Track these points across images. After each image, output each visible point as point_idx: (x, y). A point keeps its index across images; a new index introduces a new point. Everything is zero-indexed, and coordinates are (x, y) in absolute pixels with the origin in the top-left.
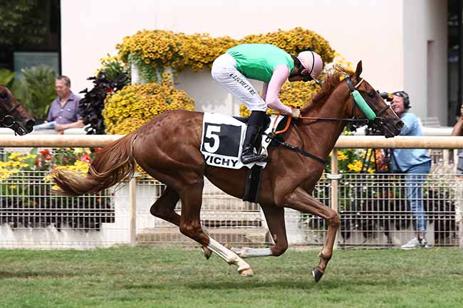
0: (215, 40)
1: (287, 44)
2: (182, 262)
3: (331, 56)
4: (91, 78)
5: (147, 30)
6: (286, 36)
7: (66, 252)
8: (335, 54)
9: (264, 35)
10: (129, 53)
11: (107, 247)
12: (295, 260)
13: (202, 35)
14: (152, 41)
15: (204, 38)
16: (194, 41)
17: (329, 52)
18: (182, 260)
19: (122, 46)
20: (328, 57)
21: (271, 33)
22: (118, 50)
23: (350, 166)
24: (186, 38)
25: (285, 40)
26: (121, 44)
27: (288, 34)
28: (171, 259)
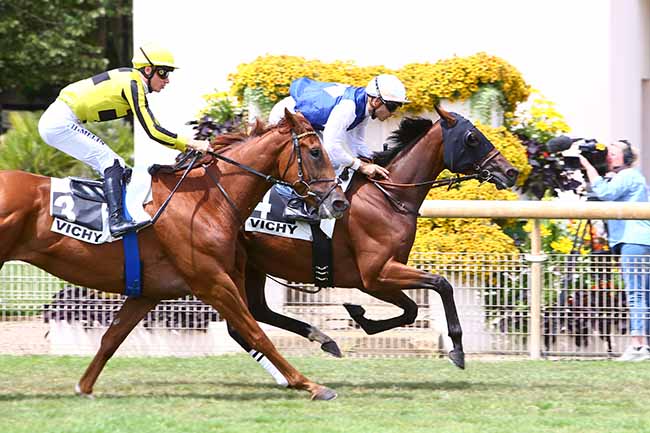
0: (364, 70)
1: (466, 76)
2: (328, 374)
3: (525, 93)
4: (192, 123)
5: (271, 54)
6: (465, 65)
7: (163, 360)
8: (530, 90)
9: (433, 63)
10: (246, 86)
11: (220, 354)
12: (485, 372)
13: (345, 63)
14: (279, 69)
15: (348, 68)
16: (334, 71)
17: (522, 87)
18: (327, 371)
19: (235, 77)
20: (522, 93)
21: (444, 59)
22: (231, 83)
23: (554, 244)
24: (324, 68)
25: (464, 69)
26: (234, 73)
27: (467, 61)
28: (312, 370)
